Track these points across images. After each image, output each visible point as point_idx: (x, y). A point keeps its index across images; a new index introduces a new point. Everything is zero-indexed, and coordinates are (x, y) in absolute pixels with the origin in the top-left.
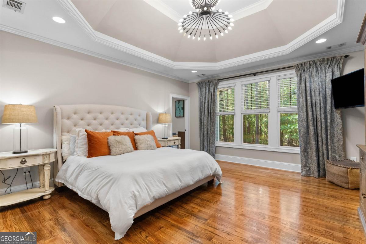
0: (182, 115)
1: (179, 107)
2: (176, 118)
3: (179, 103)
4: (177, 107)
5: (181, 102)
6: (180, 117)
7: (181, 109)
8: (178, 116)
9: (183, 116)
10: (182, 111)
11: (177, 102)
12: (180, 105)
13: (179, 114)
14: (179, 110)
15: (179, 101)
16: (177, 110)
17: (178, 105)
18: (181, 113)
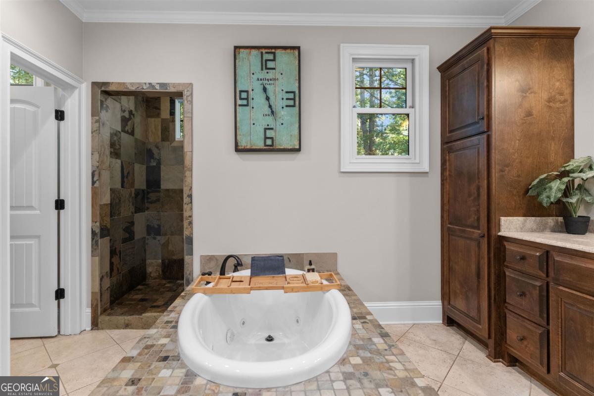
1: (265, 90)
2: (237, 157)
3: (265, 67)
4: (250, 84)
5: (287, 61)
6: (270, 148)
7: (279, 103)
8: (260, 144)
10: (288, 116)
11: (253, 58)
12: (278, 76)
13: (266, 129)
14: (270, 106)
15: (266, 53)
16: (247, 105)
17: (255, 77)
18: (278, 123)
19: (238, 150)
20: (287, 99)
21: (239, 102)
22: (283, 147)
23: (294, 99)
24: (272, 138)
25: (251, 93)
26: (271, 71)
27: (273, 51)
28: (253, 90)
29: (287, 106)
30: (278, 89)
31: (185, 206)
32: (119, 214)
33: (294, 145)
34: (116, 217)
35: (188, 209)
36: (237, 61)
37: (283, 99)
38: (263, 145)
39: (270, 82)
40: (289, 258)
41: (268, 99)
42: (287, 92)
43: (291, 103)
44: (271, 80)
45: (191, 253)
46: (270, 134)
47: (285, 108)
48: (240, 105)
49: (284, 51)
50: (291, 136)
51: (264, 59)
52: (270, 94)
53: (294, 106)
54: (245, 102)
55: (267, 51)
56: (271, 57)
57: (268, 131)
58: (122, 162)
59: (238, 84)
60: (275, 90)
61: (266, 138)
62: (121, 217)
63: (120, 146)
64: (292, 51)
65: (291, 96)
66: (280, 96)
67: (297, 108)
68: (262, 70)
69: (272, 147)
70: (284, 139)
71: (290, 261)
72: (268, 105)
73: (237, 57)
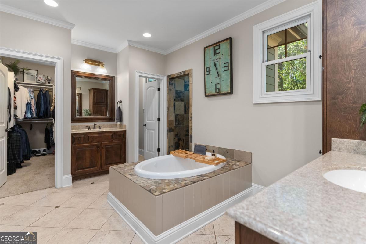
0: (225, 88)
1: (215, 65)
2: (206, 98)
3: (215, 53)
4: (210, 64)
5: (225, 47)
6: (219, 94)
7: (221, 69)
8: (214, 92)
9: (229, 90)
10: (225, 76)
11: (211, 51)
12: (221, 56)
13: (216, 84)
14: (218, 73)
15: (216, 46)
16: (209, 74)
17: (212, 60)
18: (221, 80)
19: (206, 95)
20: (225, 67)
21: (206, 73)
22: (223, 93)
23: (228, 66)
24: (219, 89)
25: (210, 68)
26: (218, 54)
27: (219, 44)
28: (211, 66)
29: (225, 71)
30: (221, 63)
31: (190, 122)
32: (183, 124)
33: (229, 91)
34: (181, 125)
35: (191, 123)
36: (205, 54)
37: (223, 67)
38: (215, 92)
39: (218, 60)
40: (227, 151)
41: (217, 69)
42: (225, 63)
43: (226, 68)
44: (218, 59)
45: (191, 142)
46: (218, 86)
47: (224, 72)
48: (206, 75)
49: (223, 42)
50: (227, 86)
51: (215, 49)
52: (218, 66)
53: (228, 70)
54: (208, 73)
55: (216, 45)
56: (218, 47)
57: (217, 85)
58: (185, 104)
59: (206, 65)
60: (220, 64)
61: (216, 89)
62: (184, 125)
63: (184, 97)
64: (227, 41)
65: (226, 65)
66: (222, 66)
67: (229, 71)
68: (214, 55)
69: (218, 93)
70: (224, 88)
71: (227, 152)
72: (217, 72)
73: (205, 52)
